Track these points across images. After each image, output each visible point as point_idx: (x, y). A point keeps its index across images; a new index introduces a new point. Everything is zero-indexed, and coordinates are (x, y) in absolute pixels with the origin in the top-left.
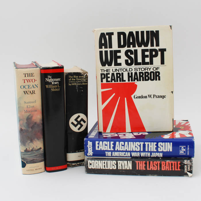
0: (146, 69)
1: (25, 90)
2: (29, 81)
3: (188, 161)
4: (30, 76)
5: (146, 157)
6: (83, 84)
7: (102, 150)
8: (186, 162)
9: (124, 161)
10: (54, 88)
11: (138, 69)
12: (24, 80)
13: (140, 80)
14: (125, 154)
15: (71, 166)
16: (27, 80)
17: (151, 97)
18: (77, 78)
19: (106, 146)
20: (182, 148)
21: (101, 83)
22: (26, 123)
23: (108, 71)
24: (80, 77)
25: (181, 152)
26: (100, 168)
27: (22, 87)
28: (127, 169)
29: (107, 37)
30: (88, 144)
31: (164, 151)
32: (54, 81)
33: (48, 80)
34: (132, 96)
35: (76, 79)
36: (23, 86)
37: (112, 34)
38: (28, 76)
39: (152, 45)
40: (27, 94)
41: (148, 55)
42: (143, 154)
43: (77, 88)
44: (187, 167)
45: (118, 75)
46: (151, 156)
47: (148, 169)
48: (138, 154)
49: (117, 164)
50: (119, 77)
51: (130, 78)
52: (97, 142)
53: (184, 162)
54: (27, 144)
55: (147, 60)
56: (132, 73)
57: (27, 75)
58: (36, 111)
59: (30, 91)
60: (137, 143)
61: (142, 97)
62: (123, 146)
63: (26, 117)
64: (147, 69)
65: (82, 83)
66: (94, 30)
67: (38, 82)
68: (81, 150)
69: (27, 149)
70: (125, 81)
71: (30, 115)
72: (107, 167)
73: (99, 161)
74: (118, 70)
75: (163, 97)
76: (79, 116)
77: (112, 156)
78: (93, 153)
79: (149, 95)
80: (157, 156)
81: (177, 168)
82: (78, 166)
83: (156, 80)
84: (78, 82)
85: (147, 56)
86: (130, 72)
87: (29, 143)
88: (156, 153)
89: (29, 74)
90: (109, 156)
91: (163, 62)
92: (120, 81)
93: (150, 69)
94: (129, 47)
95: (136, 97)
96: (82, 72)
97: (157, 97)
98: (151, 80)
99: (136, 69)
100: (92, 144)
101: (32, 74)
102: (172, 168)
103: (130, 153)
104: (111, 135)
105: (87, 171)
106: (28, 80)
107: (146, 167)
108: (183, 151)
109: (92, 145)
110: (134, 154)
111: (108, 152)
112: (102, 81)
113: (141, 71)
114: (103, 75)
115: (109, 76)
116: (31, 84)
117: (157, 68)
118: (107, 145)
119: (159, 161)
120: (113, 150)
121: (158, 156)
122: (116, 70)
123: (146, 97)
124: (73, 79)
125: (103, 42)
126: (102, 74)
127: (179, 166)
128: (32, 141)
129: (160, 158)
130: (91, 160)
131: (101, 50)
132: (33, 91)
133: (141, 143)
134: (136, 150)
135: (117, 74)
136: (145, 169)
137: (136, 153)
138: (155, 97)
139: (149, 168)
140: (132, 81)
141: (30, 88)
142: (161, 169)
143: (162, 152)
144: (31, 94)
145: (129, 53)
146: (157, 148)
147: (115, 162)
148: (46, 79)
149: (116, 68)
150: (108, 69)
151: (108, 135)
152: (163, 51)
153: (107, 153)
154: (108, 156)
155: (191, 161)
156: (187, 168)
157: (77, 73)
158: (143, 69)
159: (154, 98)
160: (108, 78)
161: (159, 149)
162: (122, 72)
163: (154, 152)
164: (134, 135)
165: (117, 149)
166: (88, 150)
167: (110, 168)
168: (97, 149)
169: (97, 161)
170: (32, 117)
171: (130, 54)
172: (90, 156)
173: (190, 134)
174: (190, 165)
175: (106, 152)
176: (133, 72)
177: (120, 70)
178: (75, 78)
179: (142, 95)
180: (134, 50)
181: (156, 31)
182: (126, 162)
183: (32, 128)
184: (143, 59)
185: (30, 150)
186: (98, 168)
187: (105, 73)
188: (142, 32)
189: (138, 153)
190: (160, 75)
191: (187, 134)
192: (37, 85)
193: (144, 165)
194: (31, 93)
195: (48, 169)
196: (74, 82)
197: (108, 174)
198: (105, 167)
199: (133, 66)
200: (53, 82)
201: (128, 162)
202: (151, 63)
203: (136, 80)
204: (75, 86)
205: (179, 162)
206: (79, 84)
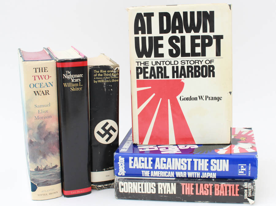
0: (196, 61)
1: (35, 89)
2: (41, 78)
3: (250, 184)
4: (42, 72)
5: (194, 178)
6: (113, 81)
7: (137, 168)
8: (246, 185)
9: (166, 183)
10: (75, 87)
11: (186, 62)
12: (35, 76)
13: (188, 77)
14: (167, 174)
15: (96, 189)
16: (38, 76)
17: (202, 99)
18: (105, 73)
19: (143, 164)
20: (242, 167)
21: (137, 80)
22: (38, 133)
23: (146, 63)
24: (108, 71)
25: (240, 172)
26: (134, 192)
27: (32, 86)
28: (170, 193)
29: (145, 18)
30: (119, 160)
31: (218, 170)
32: (75, 78)
33: (66, 77)
34: (178, 97)
35: (103, 75)
36: (33, 84)
37: (152, 14)
38: (40, 72)
39: (205, 30)
40: (39, 95)
41: (200, 44)
42: (190, 175)
43: (105, 87)
44: (248, 192)
45: (160, 70)
46: (201, 176)
47: (197, 194)
48: (184, 175)
49: (157, 187)
50: (161, 72)
51: (175, 74)
52: (131, 158)
53: (244, 186)
54: (38, 161)
55: (198, 50)
56: (177, 67)
57: (38, 70)
58: (50, 117)
59: (43, 91)
60: (183, 159)
61: (190, 99)
62: (166, 164)
63: (38, 125)
64: (198, 61)
65: (111, 79)
66: (128, 9)
67: (53, 79)
68: (110, 168)
69: (38, 167)
70: (168, 77)
71: (43, 122)
72: (144, 191)
73: (134, 183)
74: (160, 63)
75: (219, 99)
77: (150, 177)
78: (125, 172)
79: (200, 97)
80: (209, 177)
81: (235, 193)
82: (106, 188)
83: (210, 76)
84: (107, 78)
85: (198, 45)
86: (175, 66)
87: (42, 159)
88: (208, 173)
89: (41, 69)
90: (147, 176)
91: (218, 53)
92: (162, 77)
93: (201, 62)
94: (174, 32)
95: (183, 99)
96: (111, 65)
97: (210, 98)
98: (203, 76)
99: (184, 62)
101: (45, 68)
102: (228, 193)
103: (173, 172)
104: (150, 149)
105: (118, 196)
106: (40, 77)
107: (194, 191)
108: (242, 171)
109: (124, 161)
110: (179, 174)
111: (145, 171)
112: (138, 77)
113: (189, 65)
114: (139, 70)
115: (147, 70)
116: (44, 81)
117: (211, 60)
118: (144, 162)
119: (211, 183)
120: (152, 168)
121: (210, 177)
122: (157, 62)
123: (195, 99)
124: (99, 75)
125: (140, 26)
126: (137, 68)
127: (237, 190)
128: (44, 156)
129: (213, 180)
130: (122, 181)
131: (137, 36)
132: (46, 91)
133: (188, 160)
134: (182, 169)
135: (158, 68)
136: (193, 194)
137: (182, 172)
138: (208, 99)
139: (199, 192)
140: (177, 77)
141: (42, 86)
142: (213, 194)
143: (216, 172)
144: (44, 95)
145: (174, 41)
146: (209, 167)
147: (154, 184)
148: (64, 75)
149: (156, 61)
150: (145, 62)
151: (145, 149)
152: (219, 38)
153: (144, 172)
154: (145, 176)
155: (253, 185)
156: (248, 194)
157: (105, 66)
158: (192, 62)
159: (206, 100)
160: (145, 73)
161: (212, 167)
162: (165, 65)
163: (204, 171)
164: (180, 149)
165: (158, 167)
166: (120, 169)
167: (148, 193)
168: (131, 167)
169: (131, 183)
170: (45, 125)
171: (176, 42)
172: (122, 176)
174: (252, 189)
175: (143, 171)
176: (180, 66)
177: (162, 63)
178: (102, 73)
179: (191, 96)
180: (181, 37)
181: (210, 11)
182: (169, 184)
183: (45, 139)
184: (193, 49)
185: (43, 169)
186: (132, 192)
187: (142, 66)
188: (192, 13)
189: (184, 172)
190: (214, 71)
191: (248, 148)
192: (52, 83)
193: (192, 189)
194: (43, 93)
195: (66, 192)
196: (100, 78)
197: (145, 199)
198: (141, 190)
199: (180, 58)
200: (72, 79)
201: (170, 185)
202: (203, 54)
203: (183, 77)
204: (102, 84)
205: (237, 185)
206: (108, 81)
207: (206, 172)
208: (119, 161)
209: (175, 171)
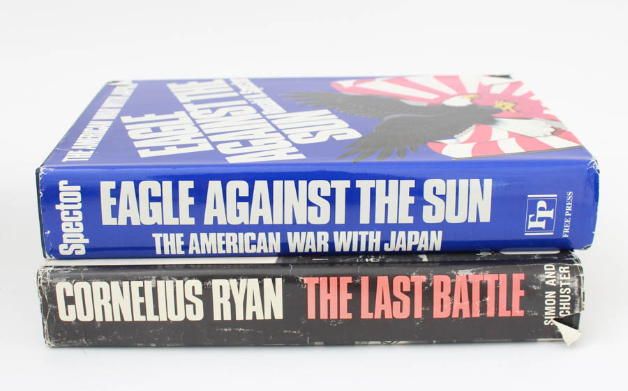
3: (564, 269)
5: (358, 253)
7: (134, 223)
8: (550, 274)
9: (243, 281)
14: (253, 243)
19: (156, 206)
20: (542, 204)
25: (532, 225)
26: (118, 319)
28: (259, 317)
30: (61, 195)
31: (452, 219)
42: (343, 241)
44: (558, 299)
46: (386, 245)
47: (365, 314)
48: (321, 242)
49: (207, 297)
52: (106, 187)
53: (542, 277)
60: (315, 184)
62: (247, 204)
72: (156, 312)
73: (115, 284)
77: (187, 256)
78: (87, 241)
80: (415, 247)
81: (509, 308)
88: (411, 233)
90: (173, 252)
100: (79, 195)
102: (483, 308)
103: (278, 234)
104: (179, 146)
105: (56, 337)
107: (354, 306)
108: (541, 219)
109: (79, 199)
110: (297, 242)
111: (166, 235)
118: (159, 199)
119: (419, 274)
120: (192, 221)
121: (419, 249)
127: (518, 293)
129: (425, 258)
130: (69, 280)
133: (335, 183)
134: (312, 222)
136: (349, 316)
137: (311, 234)
139: (372, 309)
142: (428, 312)
143: (443, 226)
146: (416, 210)
147: (198, 284)
151: (162, 148)
153: (162, 239)
154: (167, 252)
155: (576, 271)
156: (557, 306)
161: (427, 210)
163: (398, 227)
164: (294, 145)
165: (215, 219)
166: (64, 229)
167: (173, 318)
168: (107, 220)
169: (104, 285)
172: (73, 257)
173: (558, 132)
174: (573, 290)
175: (157, 236)
182: (254, 282)
186: (109, 319)
189: (320, 234)
193: (346, 296)
197: (161, 344)
198: (143, 312)
201: (261, 286)
205: (518, 277)
207: (406, 228)
208: (62, 199)
209: (283, 229)
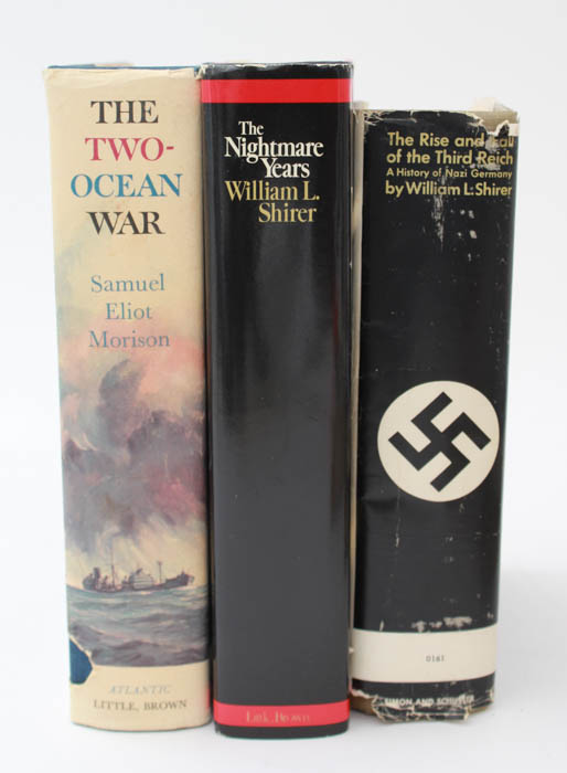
1: (95, 203)
2: (123, 154)
4: (131, 120)
6: (483, 190)
10: (279, 204)
12: (96, 141)
15: (374, 715)
16: (111, 141)
18: (440, 148)
22: (101, 411)
24: (460, 142)
27: (82, 185)
32: (282, 160)
33: (238, 151)
35: (434, 157)
36: (89, 180)
38: (119, 120)
40: (112, 229)
43: (438, 217)
54: (99, 542)
57: (110, 113)
58: (161, 340)
59: (129, 216)
63: (103, 375)
65: (472, 182)
67: (183, 158)
68: (449, 621)
69: (97, 572)
71: (125, 363)
76: (443, 401)
82: (423, 718)
84: (450, 173)
87: (116, 535)
89: (125, 107)
96: (478, 113)
101: (143, 103)
106: (118, 144)
116: (137, 167)
124: (412, 156)
128: (129, 526)
132: (145, 214)
141: (126, 191)
144: (136, 231)
148: (229, 139)
157: (444, 114)
170: (134, 379)
178: (430, 150)
183: (132, 445)
185: (118, 583)
192: (174, 180)
194: (133, 223)
195: (225, 711)
196: (417, 173)
200: (270, 160)
204: (424, 202)
206: (455, 190)
